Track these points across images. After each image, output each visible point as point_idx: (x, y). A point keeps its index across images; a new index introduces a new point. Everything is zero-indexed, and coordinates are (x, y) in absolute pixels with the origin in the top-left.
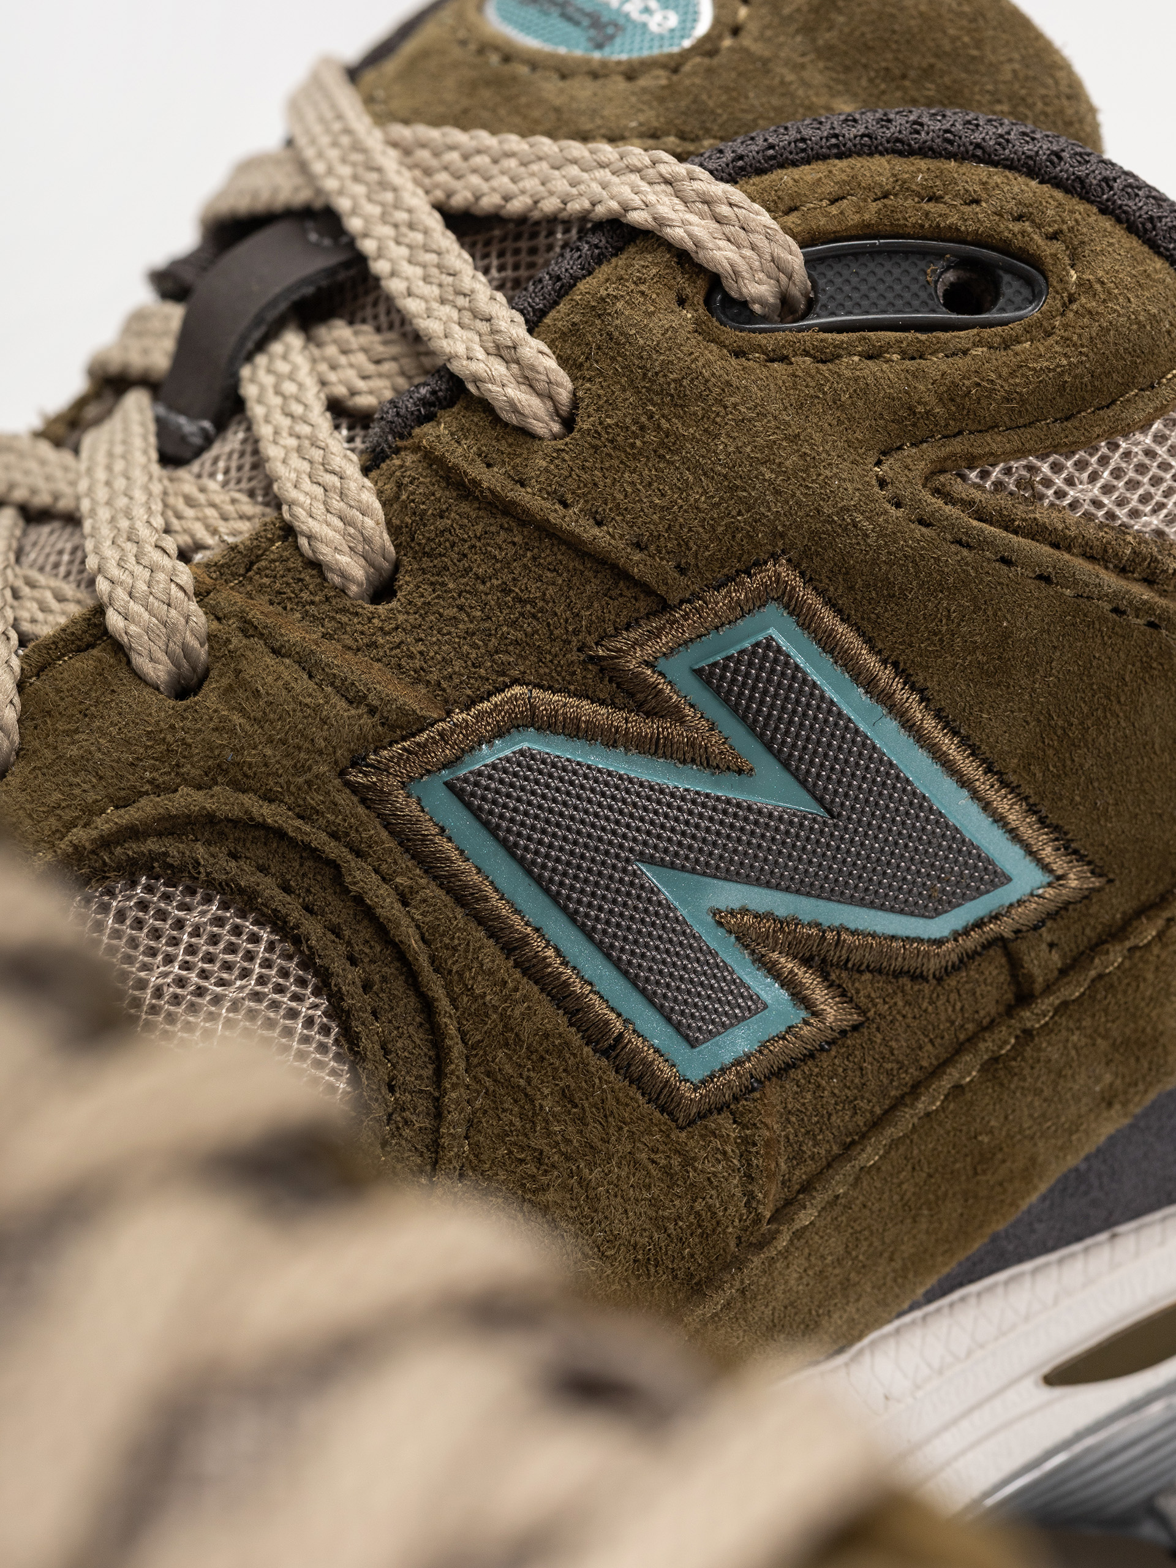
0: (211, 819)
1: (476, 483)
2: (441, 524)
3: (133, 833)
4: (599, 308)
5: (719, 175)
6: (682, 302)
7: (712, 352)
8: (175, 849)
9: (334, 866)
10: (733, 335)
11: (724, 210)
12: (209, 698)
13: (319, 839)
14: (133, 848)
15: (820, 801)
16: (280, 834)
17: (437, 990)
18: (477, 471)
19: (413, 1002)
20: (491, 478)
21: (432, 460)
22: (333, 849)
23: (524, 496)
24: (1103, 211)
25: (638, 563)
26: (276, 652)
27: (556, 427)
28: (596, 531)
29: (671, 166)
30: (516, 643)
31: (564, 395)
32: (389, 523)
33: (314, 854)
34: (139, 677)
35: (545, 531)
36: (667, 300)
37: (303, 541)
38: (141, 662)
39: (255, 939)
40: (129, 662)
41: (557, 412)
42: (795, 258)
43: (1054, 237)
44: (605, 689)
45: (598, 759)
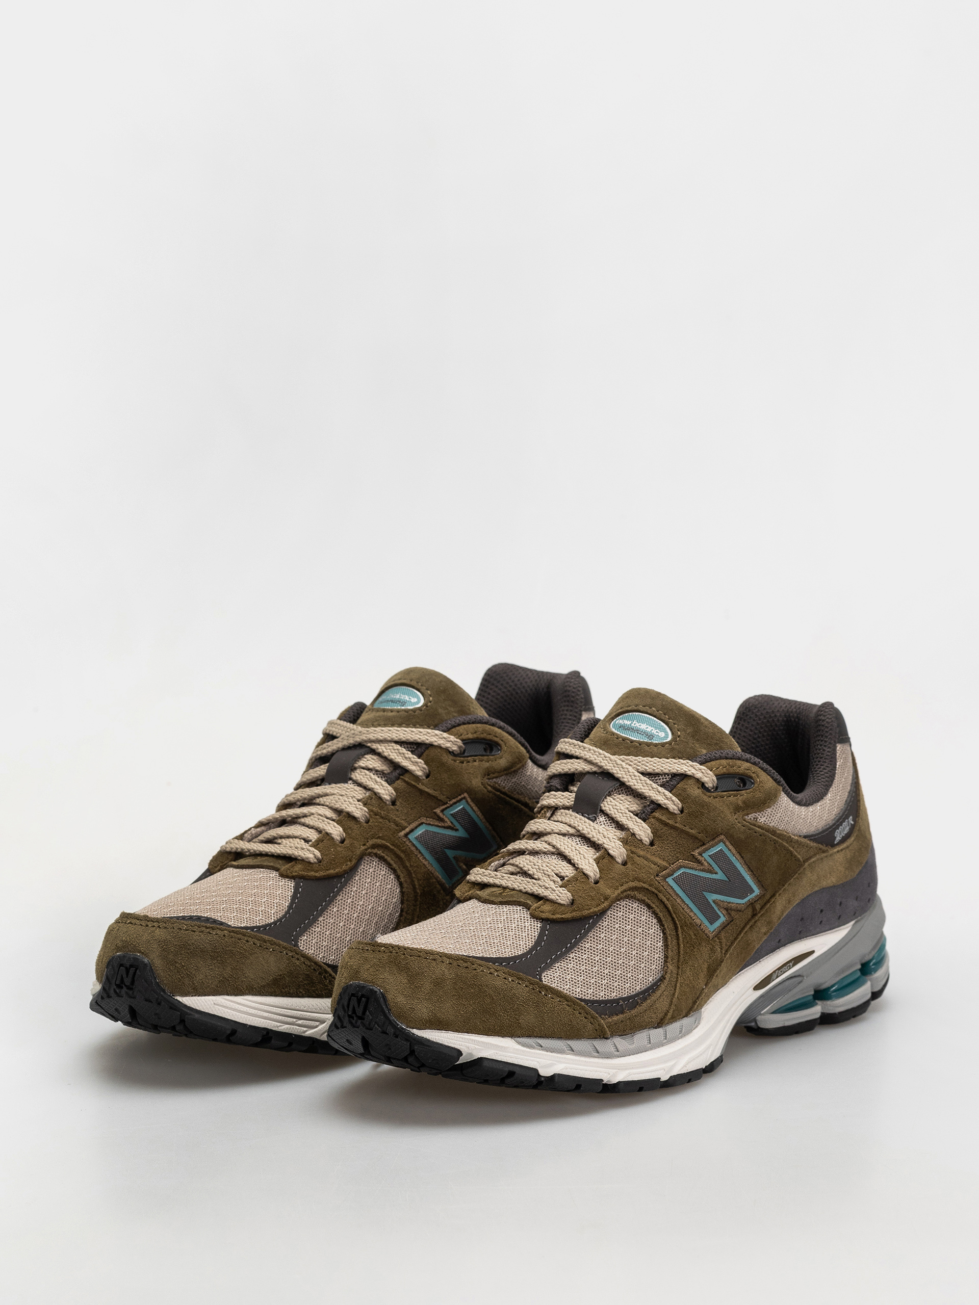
0: (636, 887)
1: (668, 823)
2: (662, 831)
3: (625, 891)
4: (684, 790)
5: (701, 764)
6: (698, 788)
7: (705, 797)
8: (632, 893)
9: (656, 894)
10: (708, 794)
11: (703, 771)
12: (629, 865)
13: (654, 890)
14: (625, 894)
15: (728, 879)
16: (647, 889)
17: (674, 916)
18: (668, 821)
19: (670, 919)
20: (670, 822)
21: (658, 820)
22: (656, 892)
23: (677, 825)
24: (759, 768)
25: (700, 836)
26: (639, 856)
27: (679, 812)
28: (692, 831)
29: (691, 763)
30: (679, 852)
31: (680, 806)
32: (651, 831)
33: (653, 893)
34: (618, 863)
35: (682, 831)
36: (696, 788)
37: (637, 836)
38: (617, 860)
39: (644, 909)
40: (615, 860)
41: (679, 809)
42: (715, 778)
43: (753, 773)
44: (694, 860)
45: (696, 873)
